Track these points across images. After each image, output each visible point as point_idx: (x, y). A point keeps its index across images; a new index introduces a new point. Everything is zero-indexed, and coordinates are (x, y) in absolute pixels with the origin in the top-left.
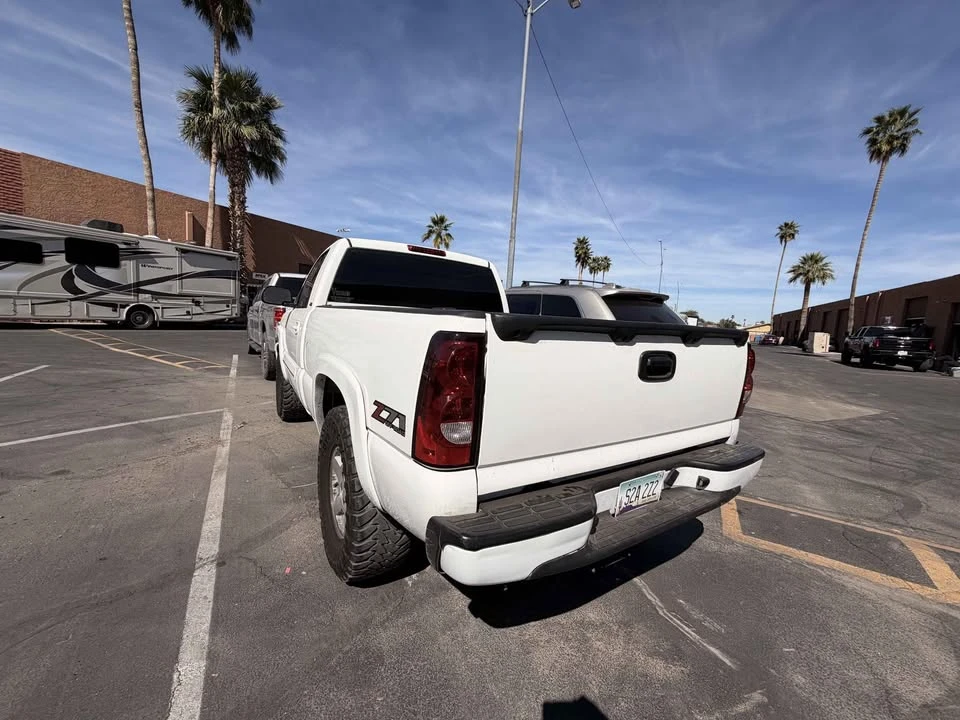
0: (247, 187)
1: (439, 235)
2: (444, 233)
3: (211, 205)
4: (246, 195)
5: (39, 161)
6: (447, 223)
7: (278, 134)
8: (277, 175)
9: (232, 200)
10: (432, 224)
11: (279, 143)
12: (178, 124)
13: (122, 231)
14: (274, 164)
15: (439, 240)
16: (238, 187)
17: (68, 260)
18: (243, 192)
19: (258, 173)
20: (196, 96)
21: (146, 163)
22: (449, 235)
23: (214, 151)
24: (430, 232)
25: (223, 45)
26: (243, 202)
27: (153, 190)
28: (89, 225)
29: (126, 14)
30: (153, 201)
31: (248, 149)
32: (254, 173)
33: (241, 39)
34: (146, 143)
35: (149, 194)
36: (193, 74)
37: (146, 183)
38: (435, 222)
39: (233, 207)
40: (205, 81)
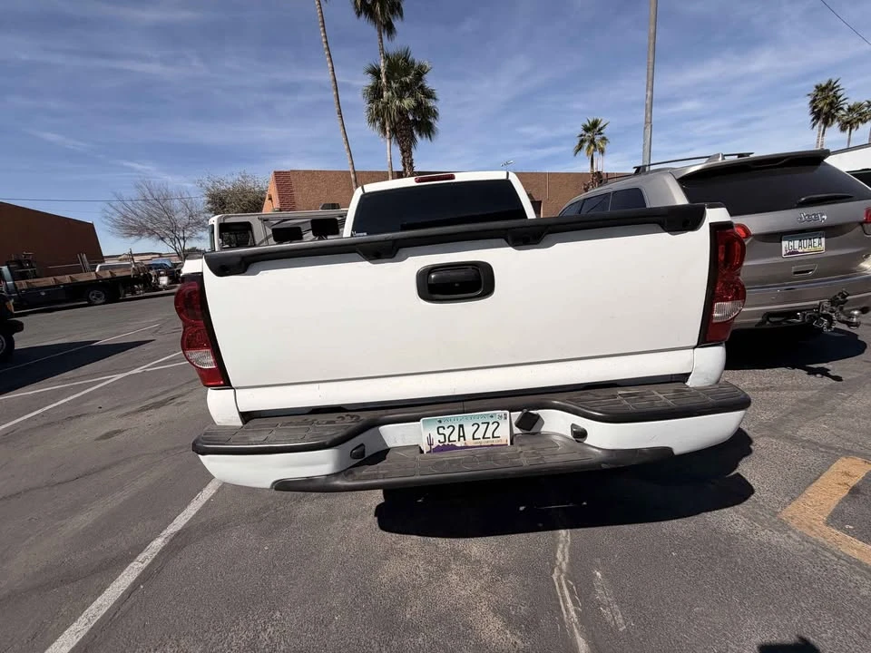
0: (413, 150)
1: (592, 142)
2: (597, 138)
3: (390, 173)
4: (413, 157)
5: (298, 172)
6: (601, 126)
7: (429, 95)
8: (433, 132)
9: (404, 165)
10: (584, 132)
11: (431, 103)
12: (365, 115)
13: (339, 208)
14: (431, 124)
15: (592, 148)
16: (406, 152)
17: (314, 234)
18: (410, 156)
19: (420, 135)
20: (372, 87)
21: (348, 154)
22: (604, 139)
23: (388, 128)
24: (582, 142)
25: (385, 37)
26: (411, 164)
27: (355, 172)
28: (322, 209)
29: (325, 46)
30: (356, 181)
31: (411, 118)
32: (417, 137)
33: (397, 23)
34: (347, 139)
35: (353, 176)
36: (369, 72)
37: (351, 170)
38: (587, 129)
39: (405, 169)
40: (375, 72)
